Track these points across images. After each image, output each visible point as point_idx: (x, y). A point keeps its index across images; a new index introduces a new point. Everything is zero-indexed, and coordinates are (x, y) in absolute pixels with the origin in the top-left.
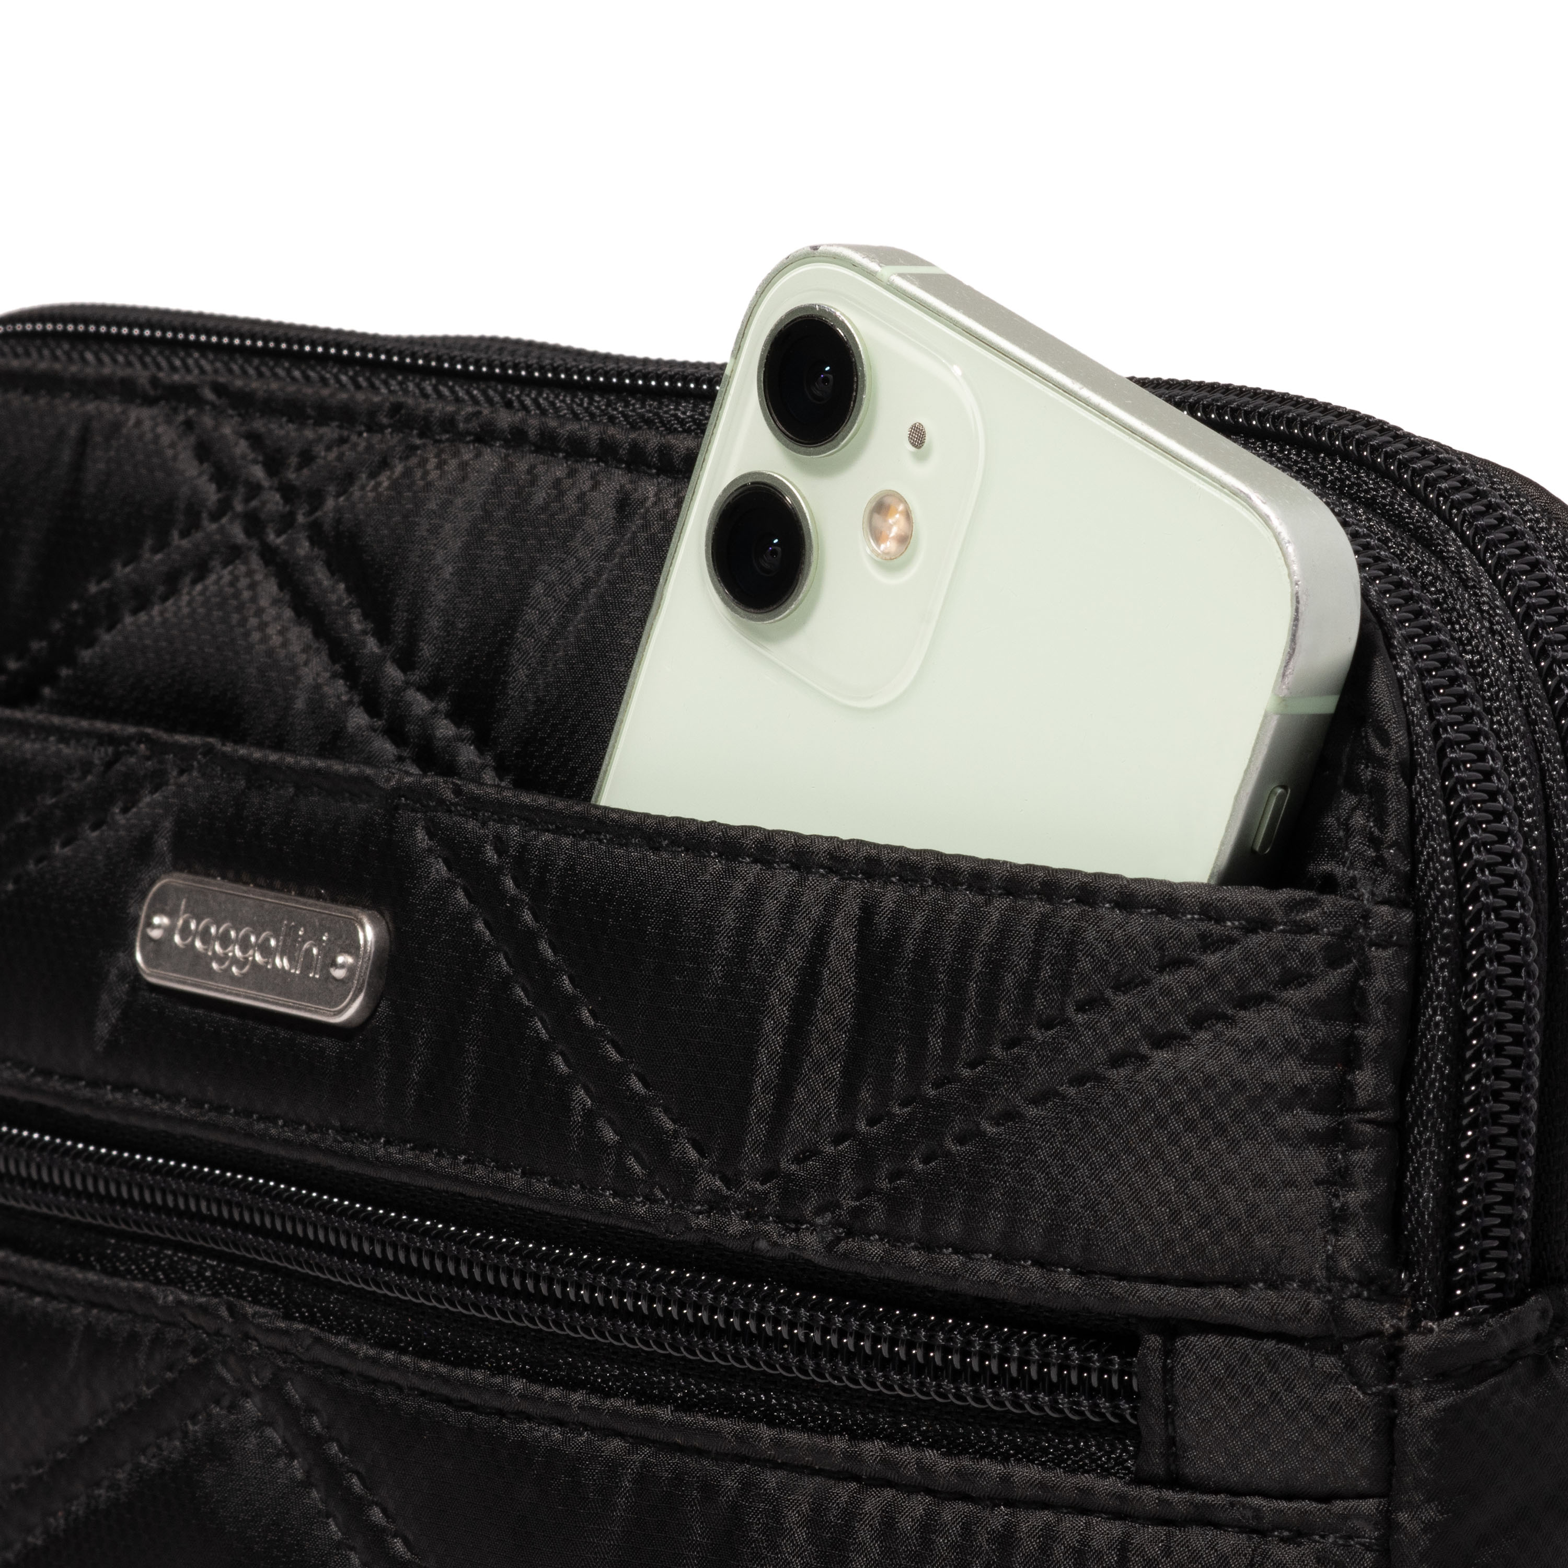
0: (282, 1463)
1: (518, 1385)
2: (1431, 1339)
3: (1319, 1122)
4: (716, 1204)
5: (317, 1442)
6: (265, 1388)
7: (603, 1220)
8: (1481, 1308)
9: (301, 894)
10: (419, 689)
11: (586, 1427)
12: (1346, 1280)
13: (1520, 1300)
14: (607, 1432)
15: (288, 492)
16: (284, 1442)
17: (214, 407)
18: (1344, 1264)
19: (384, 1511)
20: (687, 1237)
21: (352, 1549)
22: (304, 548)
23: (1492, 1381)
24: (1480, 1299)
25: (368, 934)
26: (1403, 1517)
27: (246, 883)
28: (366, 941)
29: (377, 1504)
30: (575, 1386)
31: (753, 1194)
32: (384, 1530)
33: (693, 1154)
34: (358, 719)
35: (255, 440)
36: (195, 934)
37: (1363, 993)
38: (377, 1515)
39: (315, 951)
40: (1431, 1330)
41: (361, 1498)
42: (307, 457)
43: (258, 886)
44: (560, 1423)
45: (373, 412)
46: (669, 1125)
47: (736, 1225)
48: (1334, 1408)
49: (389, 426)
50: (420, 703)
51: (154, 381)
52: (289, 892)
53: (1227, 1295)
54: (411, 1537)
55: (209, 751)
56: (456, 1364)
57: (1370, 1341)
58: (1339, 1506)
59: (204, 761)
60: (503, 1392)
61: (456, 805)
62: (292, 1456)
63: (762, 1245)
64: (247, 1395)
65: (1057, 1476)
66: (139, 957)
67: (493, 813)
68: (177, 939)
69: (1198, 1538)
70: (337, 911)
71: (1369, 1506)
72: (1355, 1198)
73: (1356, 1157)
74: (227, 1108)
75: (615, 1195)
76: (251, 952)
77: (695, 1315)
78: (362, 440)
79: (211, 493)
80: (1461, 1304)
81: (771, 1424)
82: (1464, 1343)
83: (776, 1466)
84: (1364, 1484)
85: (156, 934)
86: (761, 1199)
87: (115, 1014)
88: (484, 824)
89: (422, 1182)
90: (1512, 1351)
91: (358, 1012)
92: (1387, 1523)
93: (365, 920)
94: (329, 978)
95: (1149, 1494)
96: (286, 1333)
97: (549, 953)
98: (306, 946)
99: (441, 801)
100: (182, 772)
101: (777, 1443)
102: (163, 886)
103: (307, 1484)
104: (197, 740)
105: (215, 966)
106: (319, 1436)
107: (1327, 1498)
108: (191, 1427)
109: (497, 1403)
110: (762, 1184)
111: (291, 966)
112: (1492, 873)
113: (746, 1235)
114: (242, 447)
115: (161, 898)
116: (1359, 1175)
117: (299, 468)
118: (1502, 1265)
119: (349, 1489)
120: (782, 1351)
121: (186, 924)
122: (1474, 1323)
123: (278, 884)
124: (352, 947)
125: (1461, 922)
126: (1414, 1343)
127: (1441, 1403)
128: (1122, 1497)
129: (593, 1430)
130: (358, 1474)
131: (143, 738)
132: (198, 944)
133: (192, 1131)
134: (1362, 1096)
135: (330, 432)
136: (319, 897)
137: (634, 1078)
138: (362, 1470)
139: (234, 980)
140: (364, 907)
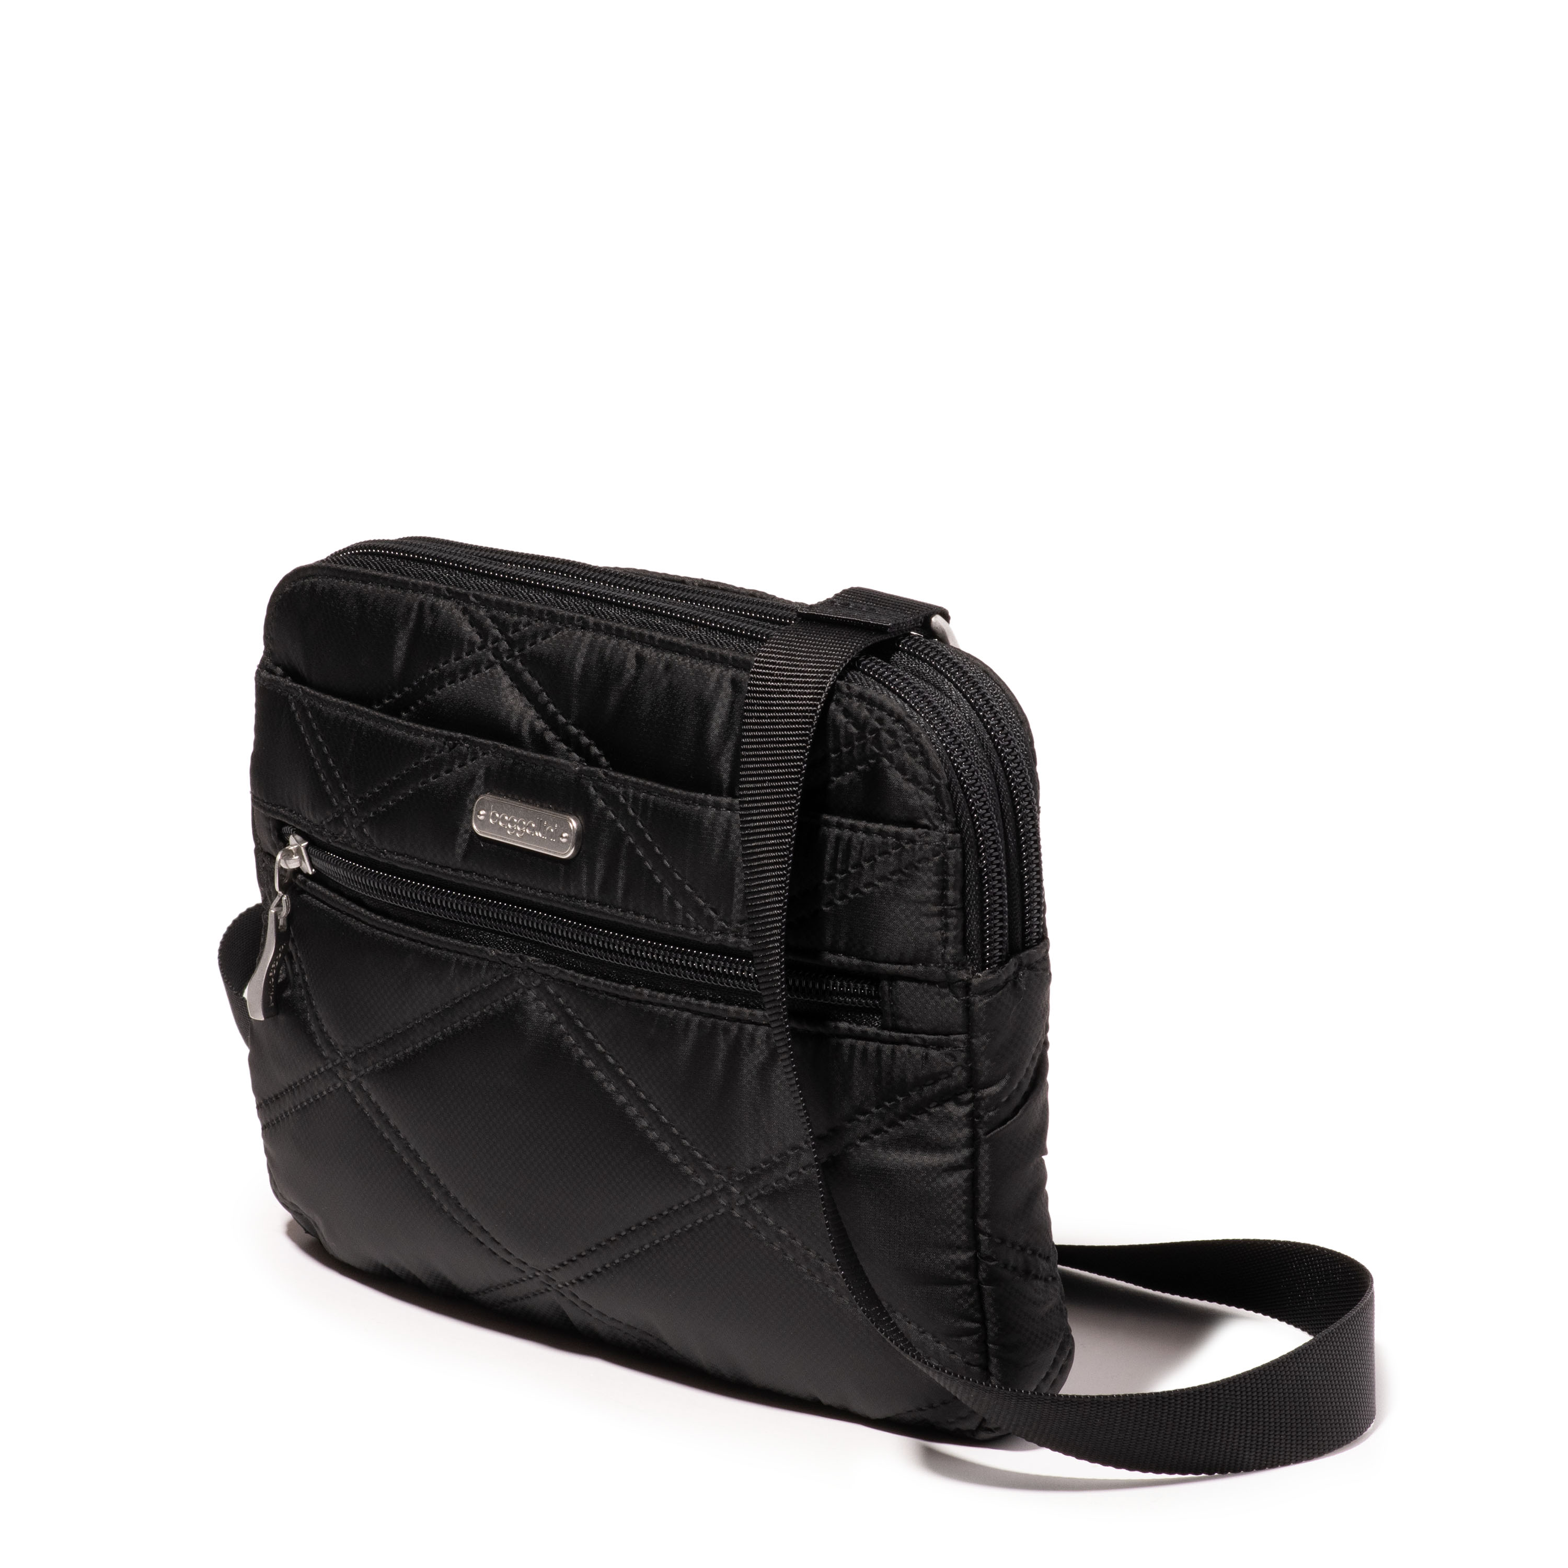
0: (546, 1014)
1: (646, 991)
2: (980, 980)
3: (935, 909)
4: (723, 931)
5: (562, 1008)
6: (538, 987)
7: (679, 935)
8: (995, 966)
9: (541, 806)
10: (573, 725)
11: (675, 1007)
12: (949, 964)
13: (1007, 961)
14: (683, 1009)
15: (510, 642)
16: (547, 1006)
17: (475, 603)
18: (948, 957)
19: (593, 1034)
20: (713, 943)
21: (580, 1047)
22: (519, 665)
23: (1000, 992)
24: (994, 963)
25: (574, 824)
26: (974, 1041)
27: (516, 800)
28: (573, 827)
29: (589, 1031)
30: (669, 992)
31: (737, 928)
32: (593, 1041)
33: (712, 913)
34: (550, 736)
35: (494, 619)
36: (499, 820)
37: (946, 864)
38: (589, 1035)
39: (552, 830)
40: (979, 977)
41: (583, 1029)
42: (516, 629)
43: (522, 801)
44: (664, 1006)
45: (541, 612)
46: (703, 903)
47: (731, 939)
48: (948, 1005)
49: (548, 619)
50: (574, 730)
51: (448, 590)
52: (536, 806)
53: (909, 967)
54: (605, 1045)
55: (496, 747)
56: (620, 983)
57: (959, 983)
58: (952, 1037)
59: (494, 751)
60: (641, 994)
61: (605, 780)
62: (551, 1012)
63: (742, 946)
64: (529, 989)
65: (854, 1026)
66: (475, 827)
67: (621, 784)
68: (491, 821)
69: (905, 1048)
70: (559, 816)
71: (962, 1037)
72: (951, 934)
73: (949, 921)
74: (516, 884)
75: (682, 926)
76: (524, 828)
77: (716, 969)
78: (537, 624)
79: (478, 639)
80: (989, 966)
81: (748, 1008)
82: (991, 980)
83: (750, 1022)
84: (960, 1030)
85: (481, 818)
86: (741, 930)
87: (464, 845)
88: (618, 788)
89: (604, 918)
90: (1006, 979)
91: (572, 854)
92: (969, 1043)
93: (572, 820)
94: (559, 841)
95: (886, 1033)
96: (548, 968)
97: (649, 839)
98: (548, 828)
99: (600, 778)
100: (484, 754)
101: (751, 1014)
102: (481, 799)
103: (558, 1022)
104: (490, 742)
105: (509, 832)
106: (563, 1006)
107: (947, 1034)
108: (506, 1000)
109: (639, 998)
110: (741, 924)
111: (543, 836)
112: (977, 795)
113: (736, 942)
114: (489, 621)
115: (482, 802)
116: (952, 927)
117: (513, 633)
118: (1001, 950)
119: (577, 1026)
120: (751, 983)
121: (494, 814)
122: (993, 972)
123: (531, 801)
124: (568, 830)
125: (973, 821)
126: (975, 981)
127: (986, 1001)
128: (877, 1034)
129: (677, 1008)
130: (580, 1020)
131: (465, 740)
132: (500, 824)
133: (498, 890)
134: (951, 901)
135: (524, 619)
136: (550, 808)
137: (687, 886)
138: (583, 1019)
139: (517, 838)
140: (570, 814)
